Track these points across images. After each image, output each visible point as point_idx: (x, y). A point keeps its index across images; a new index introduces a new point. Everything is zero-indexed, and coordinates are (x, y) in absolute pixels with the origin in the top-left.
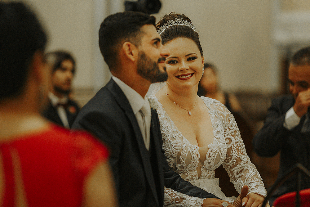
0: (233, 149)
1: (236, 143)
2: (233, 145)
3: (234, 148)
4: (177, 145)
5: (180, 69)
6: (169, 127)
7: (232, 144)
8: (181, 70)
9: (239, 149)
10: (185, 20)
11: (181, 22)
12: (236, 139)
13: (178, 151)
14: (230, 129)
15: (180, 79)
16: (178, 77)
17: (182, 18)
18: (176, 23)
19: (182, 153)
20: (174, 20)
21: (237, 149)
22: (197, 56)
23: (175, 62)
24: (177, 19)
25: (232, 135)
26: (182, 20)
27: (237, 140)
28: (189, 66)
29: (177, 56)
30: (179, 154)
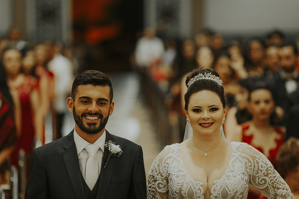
0: (270, 188)
1: (271, 181)
2: (269, 184)
3: (271, 186)
4: (179, 182)
5: (202, 117)
6: (176, 167)
7: (267, 183)
8: (203, 119)
9: (274, 186)
10: (213, 75)
11: (210, 76)
12: (269, 178)
13: (180, 187)
14: (261, 171)
15: (201, 126)
16: (200, 124)
17: (211, 73)
18: (205, 76)
19: (183, 189)
20: (204, 74)
21: (273, 187)
22: (219, 107)
23: (200, 111)
24: (207, 73)
25: (265, 176)
26: (211, 75)
27: (271, 178)
28: (210, 116)
29: (200, 106)
30: (181, 190)
